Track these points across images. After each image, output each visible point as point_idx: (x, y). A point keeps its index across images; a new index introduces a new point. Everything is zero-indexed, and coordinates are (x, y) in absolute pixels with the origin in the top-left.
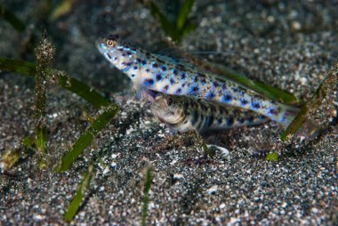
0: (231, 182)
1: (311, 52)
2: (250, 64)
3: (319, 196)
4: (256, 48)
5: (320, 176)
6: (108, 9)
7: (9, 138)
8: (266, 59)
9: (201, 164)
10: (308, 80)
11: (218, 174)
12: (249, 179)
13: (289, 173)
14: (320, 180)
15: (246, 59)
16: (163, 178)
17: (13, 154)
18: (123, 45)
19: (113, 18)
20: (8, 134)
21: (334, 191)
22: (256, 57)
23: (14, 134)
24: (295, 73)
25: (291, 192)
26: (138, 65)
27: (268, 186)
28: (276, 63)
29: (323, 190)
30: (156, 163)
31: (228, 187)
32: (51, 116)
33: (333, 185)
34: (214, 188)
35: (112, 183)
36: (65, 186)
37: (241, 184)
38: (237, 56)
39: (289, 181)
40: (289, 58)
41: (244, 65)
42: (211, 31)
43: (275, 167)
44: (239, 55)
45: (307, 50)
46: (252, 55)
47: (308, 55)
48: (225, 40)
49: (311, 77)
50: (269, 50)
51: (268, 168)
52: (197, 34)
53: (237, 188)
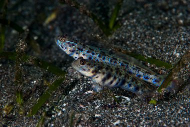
0: (128, 117)
1: (184, 38)
2: (149, 46)
3: (177, 124)
4: (154, 36)
5: (179, 112)
7: (10, 96)
8: (158, 43)
9: (112, 108)
10: (181, 54)
11: (121, 113)
12: (139, 115)
13: (162, 111)
14: (179, 114)
15: (147, 44)
16: (87, 117)
17: (9, 105)
18: (70, 40)
19: (77, 22)
20: (9, 93)
21: (186, 121)
22: (153, 41)
23: (12, 94)
24: (174, 51)
25: (162, 122)
26: (78, 52)
27: (149, 119)
28: (164, 45)
29: (180, 121)
30: (87, 108)
31: (126, 121)
32: (32, 82)
33: (186, 117)
34: (118, 122)
35: (58, 122)
36: (32, 124)
37: (133, 119)
38: (142, 42)
39: (162, 116)
40: (172, 42)
41: (145, 47)
42: (129, 28)
43: (154, 108)
44: (144, 41)
45: (182, 36)
46: (151, 41)
47: (183, 39)
48: (136, 33)
49: (183, 52)
50: (160, 38)
51: (150, 109)
52: (121, 30)
53: (131, 121)
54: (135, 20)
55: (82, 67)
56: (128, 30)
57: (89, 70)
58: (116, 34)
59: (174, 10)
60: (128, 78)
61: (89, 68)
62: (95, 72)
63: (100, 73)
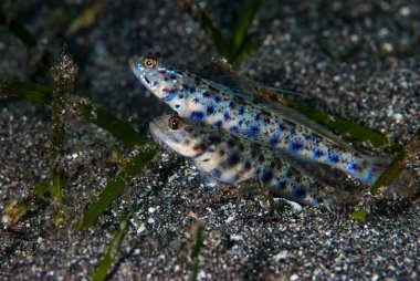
0: (305, 246)
1: (407, 81)
2: (328, 95)
4: (336, 74)
6: (144, 21)
7: (14, 184)
8: (349, 89)
9: (265, 222)
10: (404, 117)
11: (289, 236)
12: (329, 243)
13: (381, 237)
15: (323, 89)
16: (217, 239)
17: (19, 204)
18: (166, 66)
19: (149, 33)
20: (13, 179)
22: (336, 85)
23: (20, 180)
24: (387, 108)
25: (384, 262)
26: (184, 93)
27: (354, 253)
28: (363, 94)
30: (207, 220)
31: (300, 253)
32: (69, 157)
35: (150, 245)
36: (89, 247)
37: (318, 250)
38: (312, 84)
39: (381, 247)
40: (380, 88)
41: (320, 96)
42: (278, 52)
43: (363, 228)
44: (315, 83)
45: (403, 78)
46: (331, 84)
47: (404, 84)
48: (296, 64)
49: (409, 113)
50: (353, 78)
51: (353, 230)
52: (260, 55)
53: (313, 254)
54: (288, 37)
55: (172, 134)
56: (276, 56)
57: (188, 142)
58: (250, 65)
59: (368, 22)
60: (279, 168)
61: (188, 138)
62: (202, 148)
63: (213, 151)
